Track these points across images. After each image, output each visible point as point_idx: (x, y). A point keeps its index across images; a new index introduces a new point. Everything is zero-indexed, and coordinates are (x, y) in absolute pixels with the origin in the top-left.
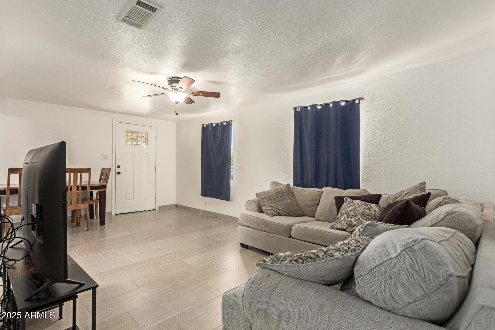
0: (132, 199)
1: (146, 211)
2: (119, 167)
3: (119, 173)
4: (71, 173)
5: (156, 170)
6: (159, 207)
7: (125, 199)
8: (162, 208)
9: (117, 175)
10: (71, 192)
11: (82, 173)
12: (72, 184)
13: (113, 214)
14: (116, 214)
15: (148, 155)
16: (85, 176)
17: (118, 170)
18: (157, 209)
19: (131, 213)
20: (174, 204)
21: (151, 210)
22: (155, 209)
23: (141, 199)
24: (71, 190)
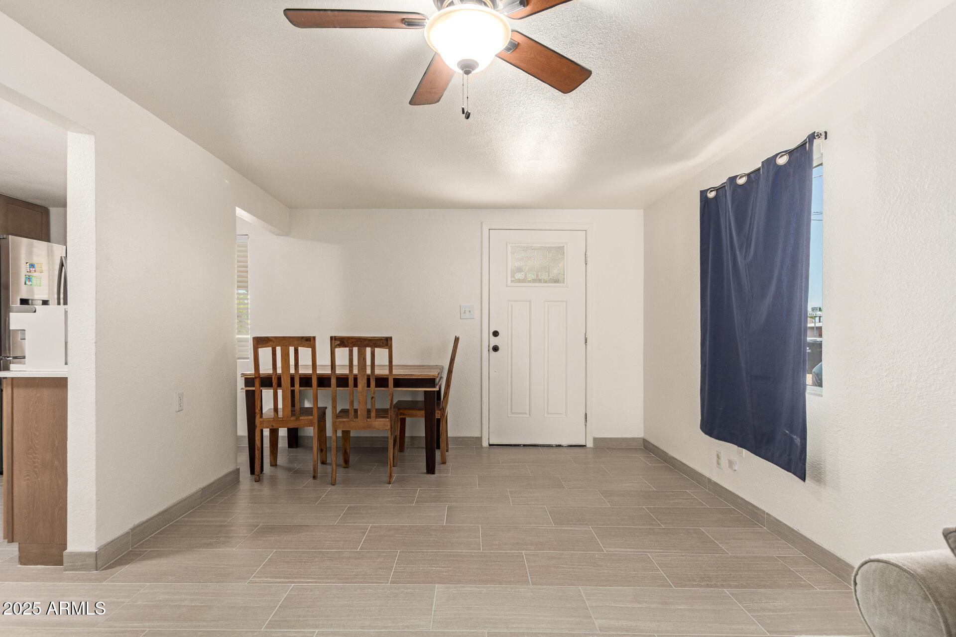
0: (526, 413)
1: (560, 446)
2: (496, 334)
3: (496, 349)
4: (354, 348)
5: (586, 342)
6: (595, 439)
7: (509, 411)
8: (604, 446)
9: (493, 353)
10: (368, 389)
11: (376, 349)
12: (355, 371)
13: (485, 444)
14: (490, 445)
15: (565, 303)
16: (381, 355)
17: (495, 341)
18: (590, 444)
19: (524, 445)
20: (640, 436)
21: (575, 446)
22: (585, 446)
23: (549, 416)
24: (356, 385)
